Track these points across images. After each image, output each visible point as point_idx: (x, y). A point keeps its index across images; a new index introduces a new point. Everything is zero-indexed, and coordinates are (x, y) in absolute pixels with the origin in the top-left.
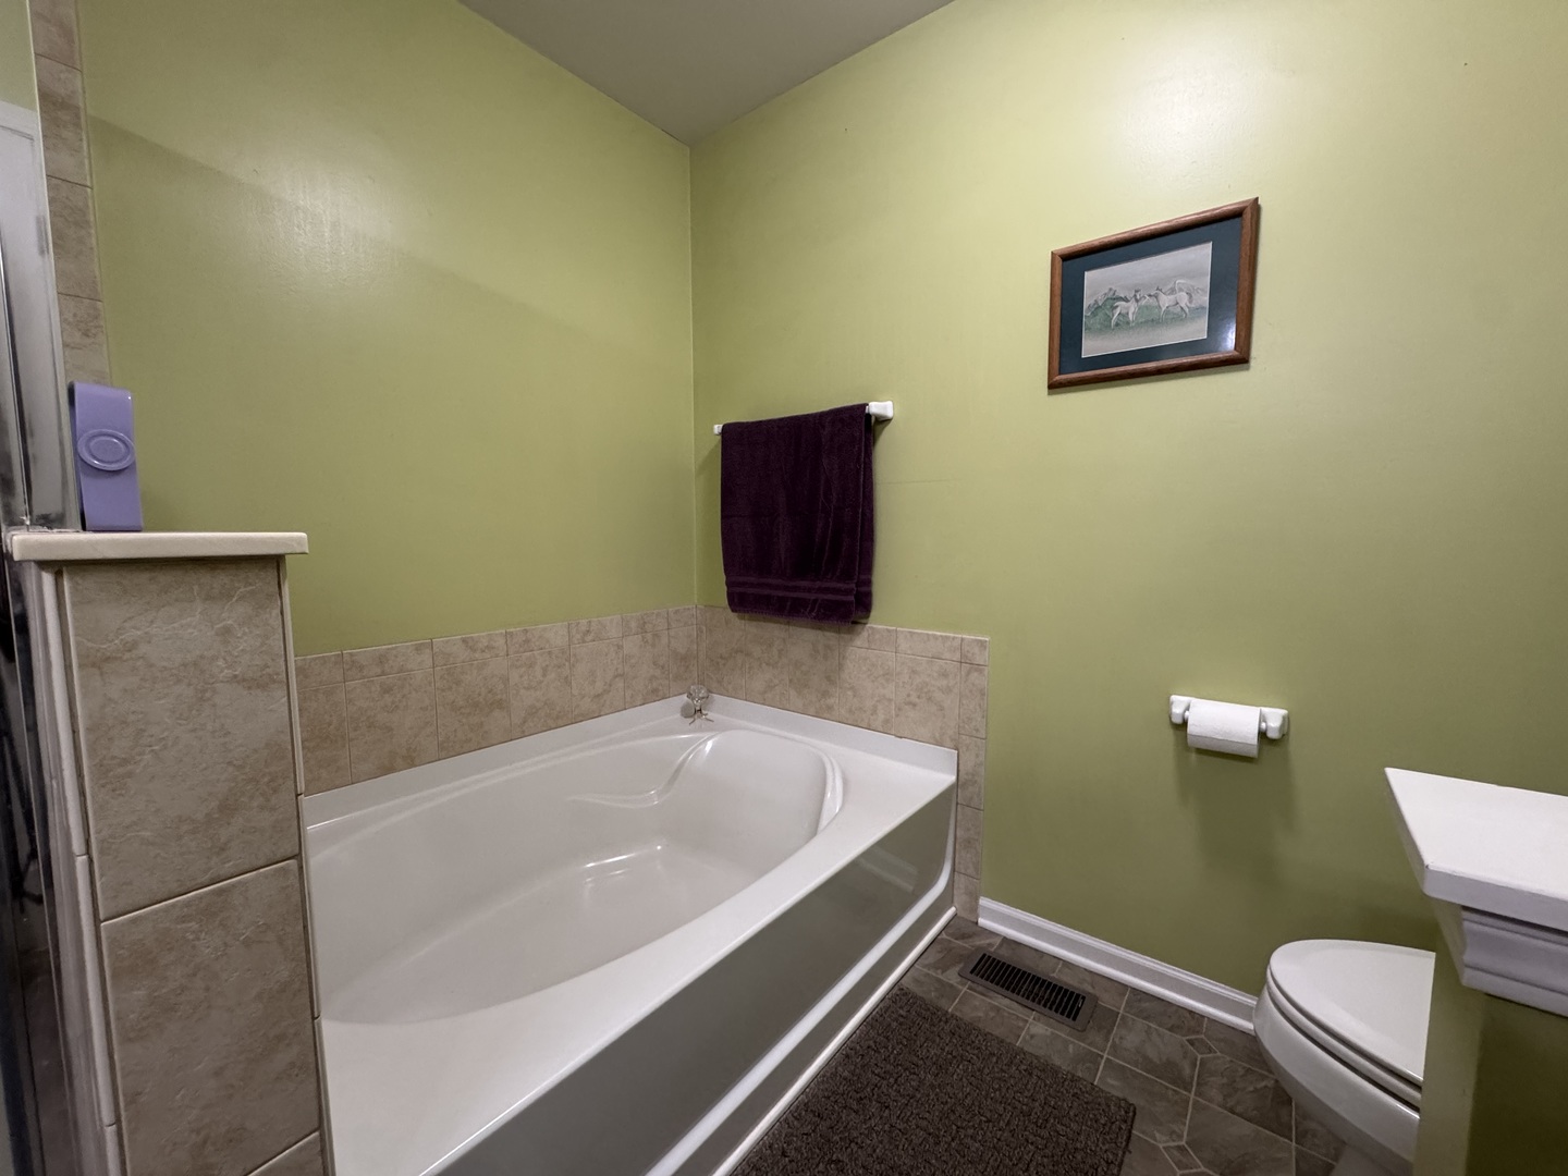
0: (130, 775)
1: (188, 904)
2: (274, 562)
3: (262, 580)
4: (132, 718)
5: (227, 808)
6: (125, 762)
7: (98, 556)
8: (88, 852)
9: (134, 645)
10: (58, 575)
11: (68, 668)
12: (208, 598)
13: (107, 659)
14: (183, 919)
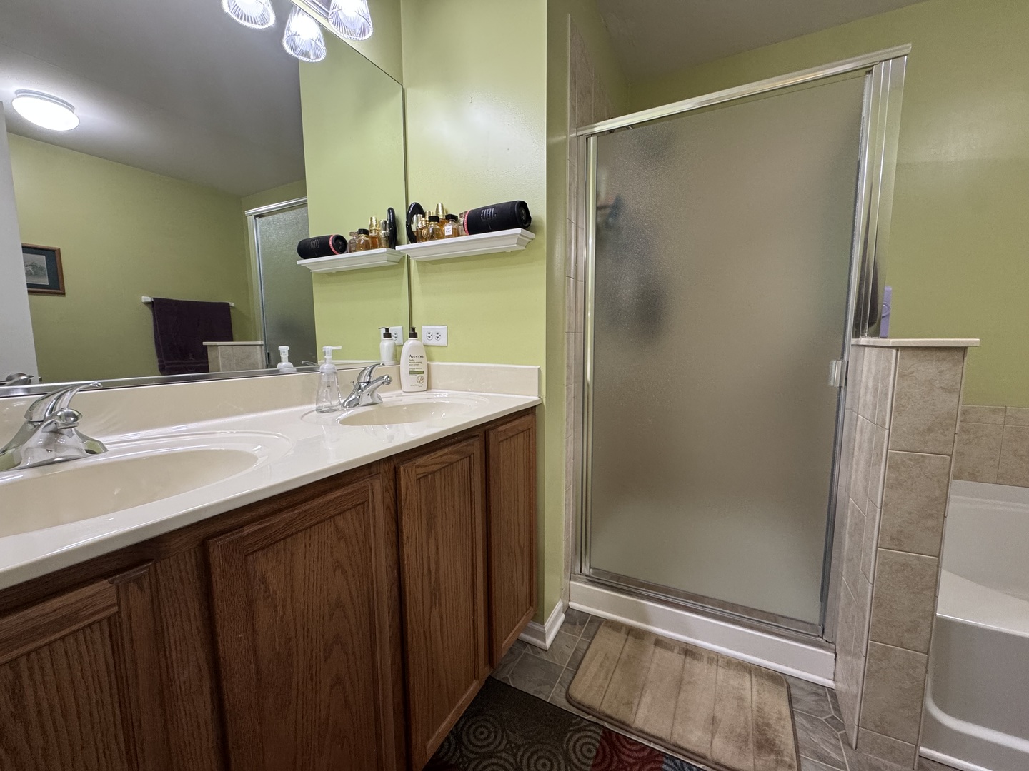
0: (904, 410)
1: (912, 455)
2: (964, 349)
3: (958, 355)
4: (908, 394)
5: (930, 430)
6: (903, 406)
7: (909, 345)
8: (889, 429)
9: (913, 372)
10: (897, 350)
11: (895, 376)
12: (938, 360)
13: (904, 375)
14: (909, 459)
